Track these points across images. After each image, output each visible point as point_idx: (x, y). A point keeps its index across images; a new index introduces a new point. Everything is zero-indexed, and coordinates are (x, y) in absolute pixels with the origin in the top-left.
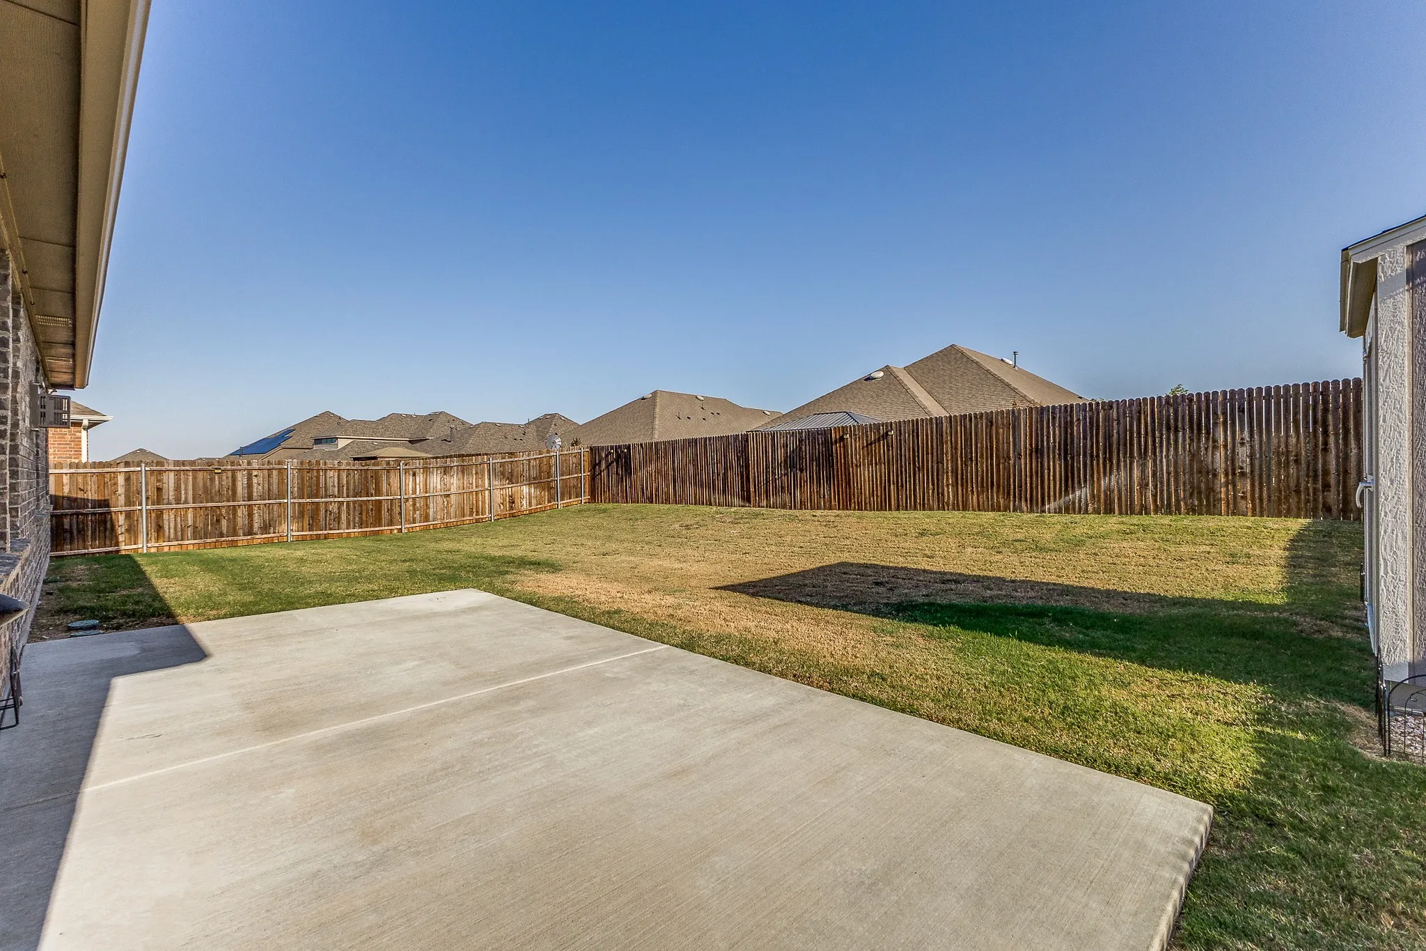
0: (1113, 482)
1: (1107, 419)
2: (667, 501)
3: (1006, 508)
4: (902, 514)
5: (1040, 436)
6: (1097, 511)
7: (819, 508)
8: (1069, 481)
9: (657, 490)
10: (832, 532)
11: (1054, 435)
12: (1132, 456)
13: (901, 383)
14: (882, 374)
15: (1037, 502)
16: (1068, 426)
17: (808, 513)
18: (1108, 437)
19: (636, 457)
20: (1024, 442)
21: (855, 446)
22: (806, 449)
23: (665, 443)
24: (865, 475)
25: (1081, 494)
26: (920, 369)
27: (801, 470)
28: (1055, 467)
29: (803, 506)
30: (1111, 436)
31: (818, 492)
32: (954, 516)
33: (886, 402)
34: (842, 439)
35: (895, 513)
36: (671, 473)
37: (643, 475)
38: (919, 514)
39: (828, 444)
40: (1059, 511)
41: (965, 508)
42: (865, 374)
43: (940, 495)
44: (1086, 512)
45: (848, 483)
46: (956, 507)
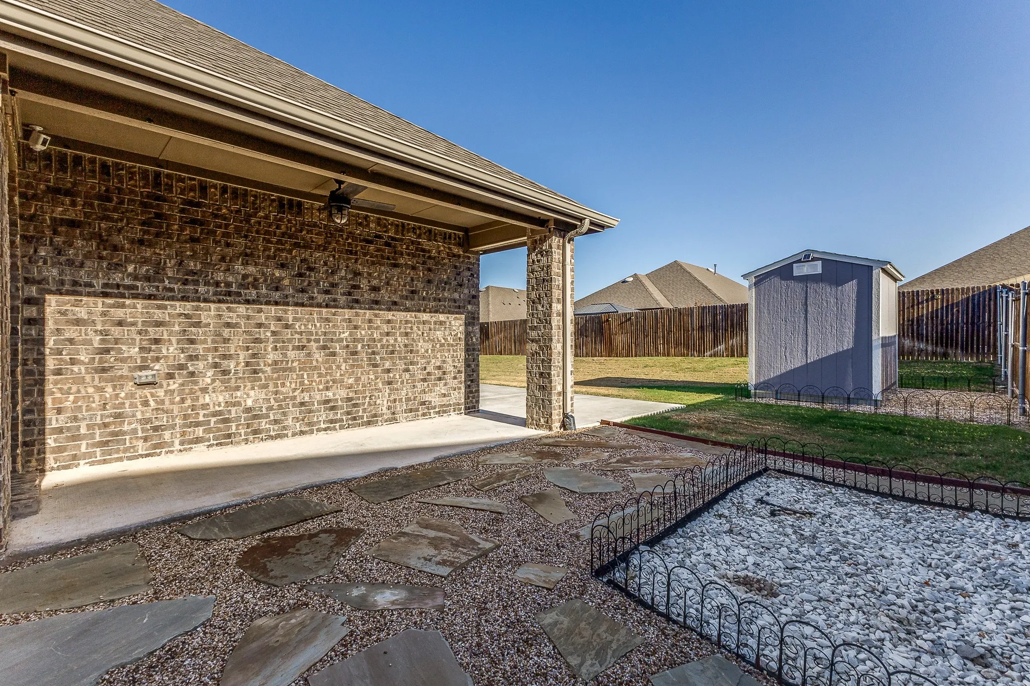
0: (734, 342)
1: (732, 312)
2: (511, 354)
3: (688, 355)
4: (638, 358)
5: (702, 322)
6: (727, 356)
7: (596, 356)
8: (716, 343)
9: (505, 347)
10: (603, 367)
11: (709, 320)
12: (742, 330)
13: (643, 285)
14: (632, 279)
15: (701, 353)
16: (715, 315)
17: (590, 359)
18: (732, 321)
19: (493, 330)
20: (696, 323)
21: (614, 324)
22: (589, 325)
23: (509, 321)
24: (620, 339)
25: (721, 347)
26: (655, 276)
27: (586, 337)
28: (709, 336)
29: (587, 355)
30: (733, 320)
31: (595, 348)
32: (663, 359)
33: (634, 296)
34: (608, 320)
35: (634, 358)
36: (513, 338)
37: (495, 339)
38: (646, 358)
39: (600, 323)
40: (711, 356)
41: (668, 355)
42: (622, 279)
43: (657, 349)
44: (723, 356)
45: (611, 343)
46: (664, 355)
